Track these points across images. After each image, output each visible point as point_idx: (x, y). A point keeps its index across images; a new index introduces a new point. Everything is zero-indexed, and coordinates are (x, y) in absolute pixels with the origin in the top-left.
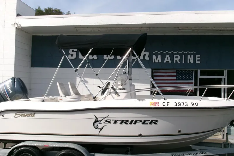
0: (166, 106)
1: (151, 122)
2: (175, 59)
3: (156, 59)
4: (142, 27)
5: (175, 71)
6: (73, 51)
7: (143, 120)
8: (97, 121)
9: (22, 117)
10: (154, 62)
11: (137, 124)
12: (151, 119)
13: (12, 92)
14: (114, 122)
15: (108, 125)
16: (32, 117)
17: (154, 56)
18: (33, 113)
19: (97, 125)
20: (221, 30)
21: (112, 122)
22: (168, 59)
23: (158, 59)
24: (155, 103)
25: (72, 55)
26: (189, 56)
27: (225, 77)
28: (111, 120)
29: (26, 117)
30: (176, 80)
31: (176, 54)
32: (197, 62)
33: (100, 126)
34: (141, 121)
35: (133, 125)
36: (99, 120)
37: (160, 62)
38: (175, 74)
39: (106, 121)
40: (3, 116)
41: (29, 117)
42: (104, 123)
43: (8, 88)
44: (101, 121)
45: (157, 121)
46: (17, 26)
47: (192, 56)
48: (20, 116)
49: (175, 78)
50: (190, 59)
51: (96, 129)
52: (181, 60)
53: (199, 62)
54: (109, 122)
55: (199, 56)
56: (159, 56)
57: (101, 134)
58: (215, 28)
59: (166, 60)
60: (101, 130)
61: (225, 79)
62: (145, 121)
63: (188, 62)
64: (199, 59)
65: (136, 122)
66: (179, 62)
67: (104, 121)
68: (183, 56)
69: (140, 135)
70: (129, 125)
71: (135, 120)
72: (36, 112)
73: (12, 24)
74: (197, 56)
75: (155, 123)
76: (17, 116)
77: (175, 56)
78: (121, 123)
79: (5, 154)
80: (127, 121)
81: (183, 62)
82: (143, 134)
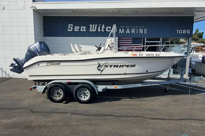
0: (141, 56)
1: (132, 66)
2: (132, 31)
3: (121, 31)
4: (114, 11)
5: (132, 38)
6: (71, 26)
7: (127, 64)
8: (99, 66)
9: (52, 65)
10: (120, 33)
11: (124, 67)
12: (132, 64)
13: (40, 50)
14: (110, 66)
15: (106, 68)
16: (59, 65)
17: (120, 30)
18: (59, 62)
19: (100, 69)
20: (162, 13)
21: (109, 66)
22: (128, 31)
23: (122, 32)
24: (135, 54)
25: (70, 29)
26: (140, 29)
27: (161, 41)
28: (108, 65)
29: (55, 65)
30: (132, 44)
31: (133, 28)
32: (145, 33)
33: (102, 69)
34: (126, 65)
35: (121, 68)
36: (101, 65)
37: (123, 33)
38: (132, 40)
39: (105, 66)
40: (38, 65)
41: (56, 65)
42: (104, 67)
43: (38, 48)
44: (102, 66)
45: (135, 65)
46: (33, 8)
47: (142, 29)
48: (50, 65)
49: (132, 42)
50: (141, 31)
51: (99, 71)
52: (136, 32)
53: (146, 33)
54: (107, 67)
55: (147, 29)
56: (123, 30)
57: (102, 74)
58: (159, 11)
59: (127, 32)
60: (102, 71)
61: (160, 43)
62: (128, 65)
63: (140, 33)
64: (146, 31)
65: (123, 66)
66: (134, 33)
67: (104, 66)
68: (137, 29)
69: (125, 74)
70: (119, 68)
71: (122, 64)
72: (61, 62)
73: (30, 7)
74: (145, 29)
75: (134, 66)
76: (48, 65)
77: (132, 29)
78: (114, 67)
79: (43, 88)
80: (118, 65)
81: (137, 33)
82: (127, 73)
